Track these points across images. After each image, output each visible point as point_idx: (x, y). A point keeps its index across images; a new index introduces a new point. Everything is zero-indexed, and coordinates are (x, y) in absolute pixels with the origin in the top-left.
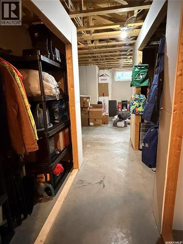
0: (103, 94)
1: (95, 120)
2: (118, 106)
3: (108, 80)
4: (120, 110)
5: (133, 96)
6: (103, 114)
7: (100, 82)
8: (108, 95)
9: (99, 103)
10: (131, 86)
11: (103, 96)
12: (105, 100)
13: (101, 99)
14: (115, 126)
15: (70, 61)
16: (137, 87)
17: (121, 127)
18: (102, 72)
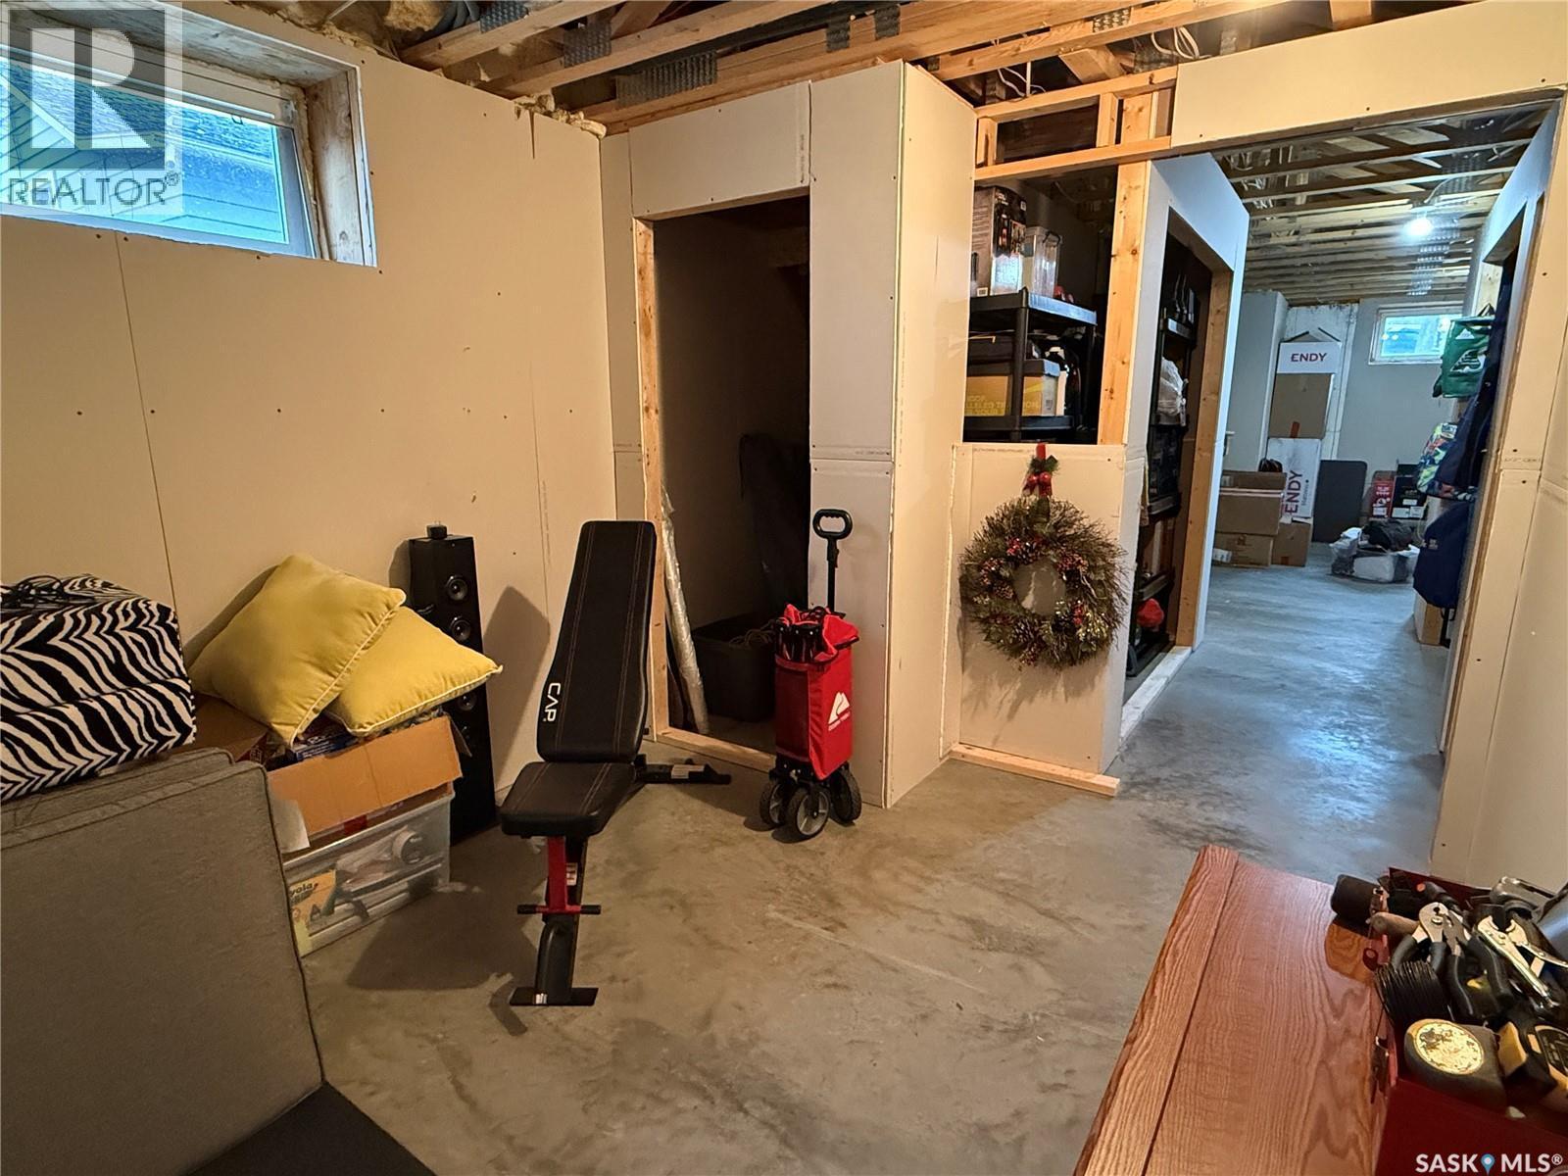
0: (1296, 425)
1: (1242, 542)
2: (1374, 490)
3: (1335, 361)
4: (1379, 511)
5: (1438, 432)
6: (1286, 519)
7: (1287, 367)
8: (1319, 433)
9: (1270, 466)
10: (1437, 392)
11: (1293, 436)
12: (1304, 458)
13: (1281, 451)
14: (1343, 576)
15: (1219, 318)
16: (1462, 400)
17: (1377, 582)
18: (1303, 319)
